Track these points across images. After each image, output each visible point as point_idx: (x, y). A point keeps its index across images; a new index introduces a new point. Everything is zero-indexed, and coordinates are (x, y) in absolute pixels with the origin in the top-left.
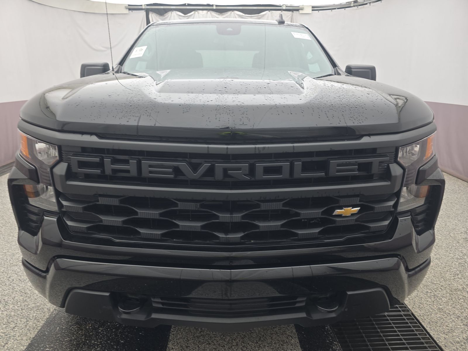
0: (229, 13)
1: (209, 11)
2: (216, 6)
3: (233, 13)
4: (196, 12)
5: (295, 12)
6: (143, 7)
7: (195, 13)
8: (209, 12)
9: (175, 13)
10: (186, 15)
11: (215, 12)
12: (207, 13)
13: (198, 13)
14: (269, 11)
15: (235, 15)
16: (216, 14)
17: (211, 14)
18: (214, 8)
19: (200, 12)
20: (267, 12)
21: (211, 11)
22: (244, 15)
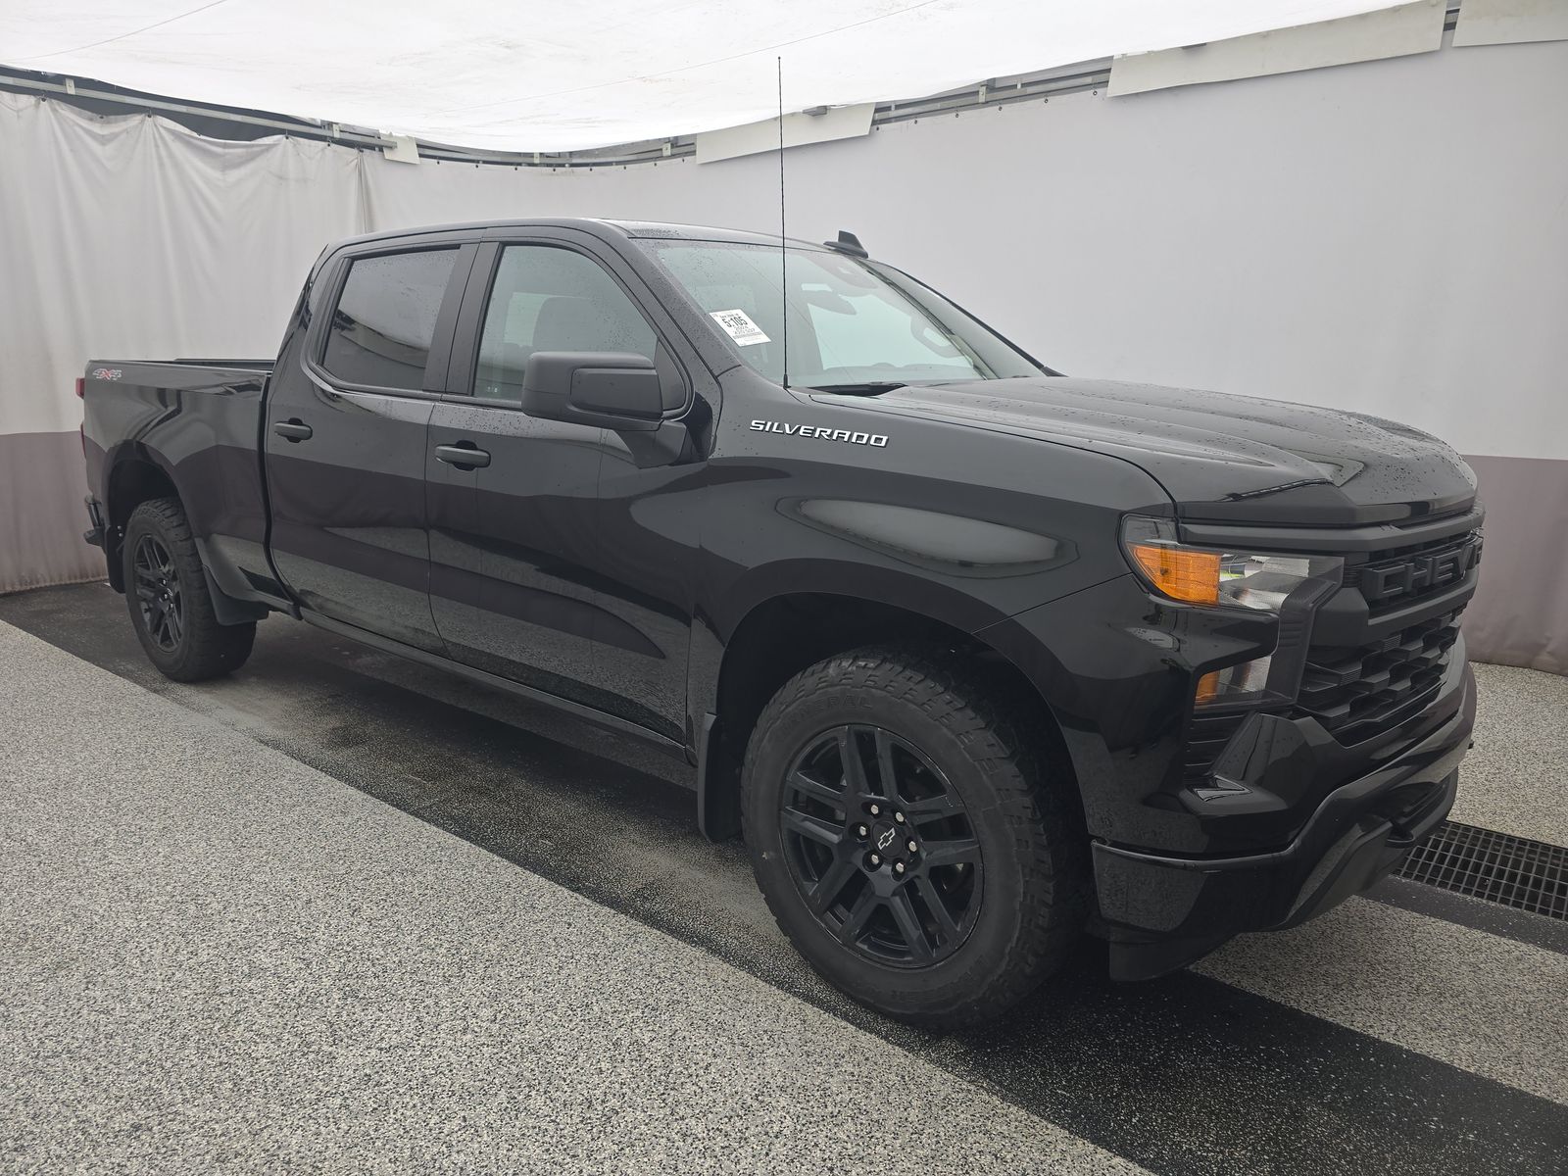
0: (135, 119)
1: (44, 100)
3: (149, 120)
5: (367, 151)
8: (45, 105)
11: (75, 109)
12: (37, 105)
14: (287, 138)
15: (160, 133)
16: (79, 115)
17: (53, 109)
18: (70, 88)
20: (279, 140)
21: (54, 101)
22: (195, 134)
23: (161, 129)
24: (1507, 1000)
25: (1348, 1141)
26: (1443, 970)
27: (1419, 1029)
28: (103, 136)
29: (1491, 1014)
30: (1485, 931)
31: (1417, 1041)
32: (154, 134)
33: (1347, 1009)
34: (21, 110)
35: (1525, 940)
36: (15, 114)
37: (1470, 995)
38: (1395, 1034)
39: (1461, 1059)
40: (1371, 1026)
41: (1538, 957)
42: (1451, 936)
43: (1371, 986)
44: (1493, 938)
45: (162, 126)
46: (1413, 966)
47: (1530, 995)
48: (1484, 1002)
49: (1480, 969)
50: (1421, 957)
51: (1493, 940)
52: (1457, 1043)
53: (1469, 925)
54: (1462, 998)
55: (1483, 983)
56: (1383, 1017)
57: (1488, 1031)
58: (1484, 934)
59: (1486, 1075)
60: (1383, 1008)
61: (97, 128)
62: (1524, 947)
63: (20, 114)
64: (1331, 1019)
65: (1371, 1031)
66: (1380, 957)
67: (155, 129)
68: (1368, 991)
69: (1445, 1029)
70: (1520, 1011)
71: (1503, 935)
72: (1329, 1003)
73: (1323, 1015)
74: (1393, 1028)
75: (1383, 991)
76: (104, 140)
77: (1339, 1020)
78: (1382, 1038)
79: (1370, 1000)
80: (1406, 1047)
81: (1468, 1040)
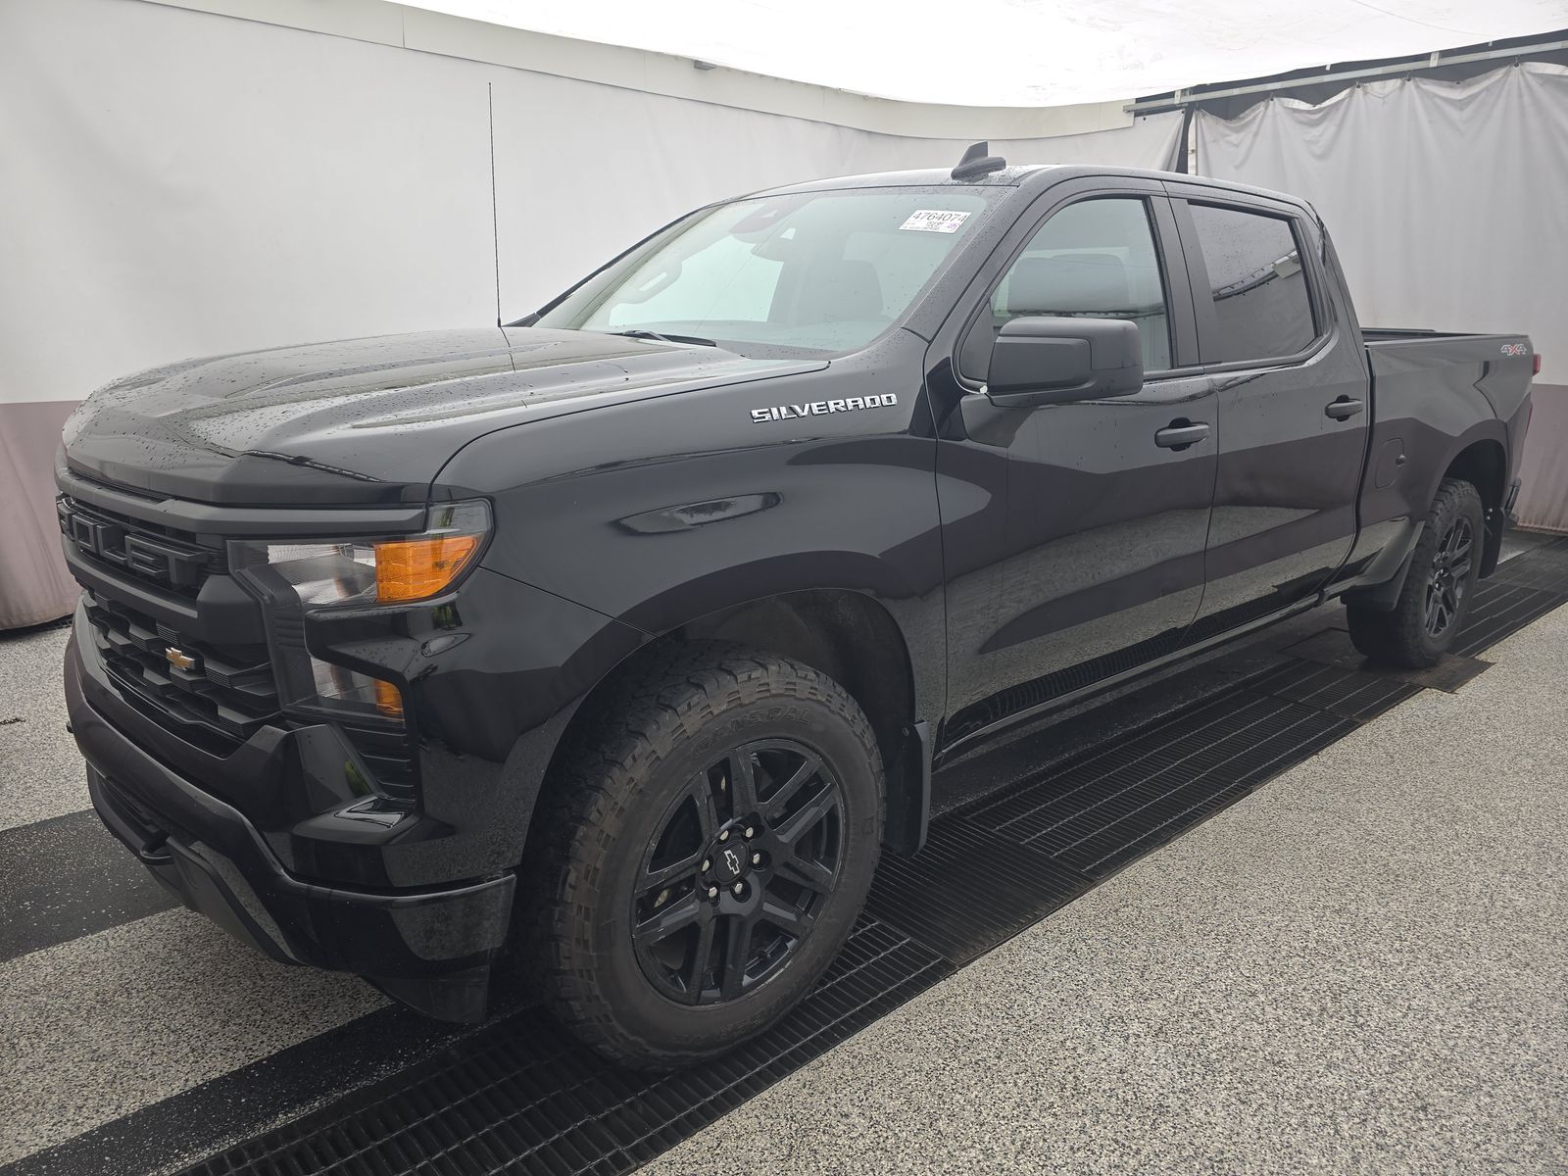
0: (1500, 73)
1: (1409, 80)
2: (1444, 54)
3: (1515, 70)
4: (1359, 92)
6: (1177, 100)
7: (1351, 95)
8: (1410, 85)
9: (1277, 105)
10: (1318, 107)
11: (1436, 81)
12: (1402, 87)
13: (1366, 93)
15: (1525, 80)
16: (1440, 86)
17: (1418, 87)
18: (1433, 63)
19: (1376, 85)
21: (1417, 79)
23: (1529, 78)
24: (42, 1044)
25: (72, 864)
26: (124, 1028)
27: (93, 957)
28: (1460, 100)
29: (47, 1017)
30: (126, 1118)
31: (86, 947)
32: (1519, 83)
33: (160, 930)
34: (1386, 96)
35: (74, 1145)
36: (1381, 101)
37: (79, 1022)
38: (106, 939)
39: (42, 958)
40: (128, 932)
41: (43, 1128)
42: (153, 1076)
43: (164, 962)
44: (109, 1116)
45: (1529, 73)
46: (154, 1010)
47: (23, 1068)
48: (61, 1024)
49: (92, 1060)
50: (156, 1026)
51: (107, 1110)
52: (55, 969)
53: (149, 1111)
54: (84, 1013)
55: (77, 1046)
56: (129, 945)
57: (37, 998)
58: (123, 1112)
59: (15, 961)
60: (136, 952)
61: (1457, 94)
62: (69, 1132)
63: (1386, 99)
64: (161, 914)
65: (125, 928)
66: (189, 996)
67: (1521, 77)
68: (162, 956)
69: (73, 973)
70: (23, 1042)
71: (104, 1129)
72: (177, 924)
73: (169, 913)
74: (112, 942)
75: (151, 965)
76: (1461, 105)
77: (156, 918)
78: (113, 930)
79: (152, 950)
80: (89, 936)
81: (48, 978)
